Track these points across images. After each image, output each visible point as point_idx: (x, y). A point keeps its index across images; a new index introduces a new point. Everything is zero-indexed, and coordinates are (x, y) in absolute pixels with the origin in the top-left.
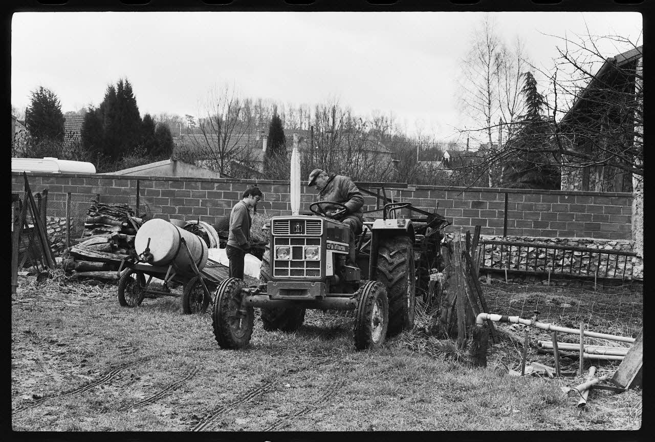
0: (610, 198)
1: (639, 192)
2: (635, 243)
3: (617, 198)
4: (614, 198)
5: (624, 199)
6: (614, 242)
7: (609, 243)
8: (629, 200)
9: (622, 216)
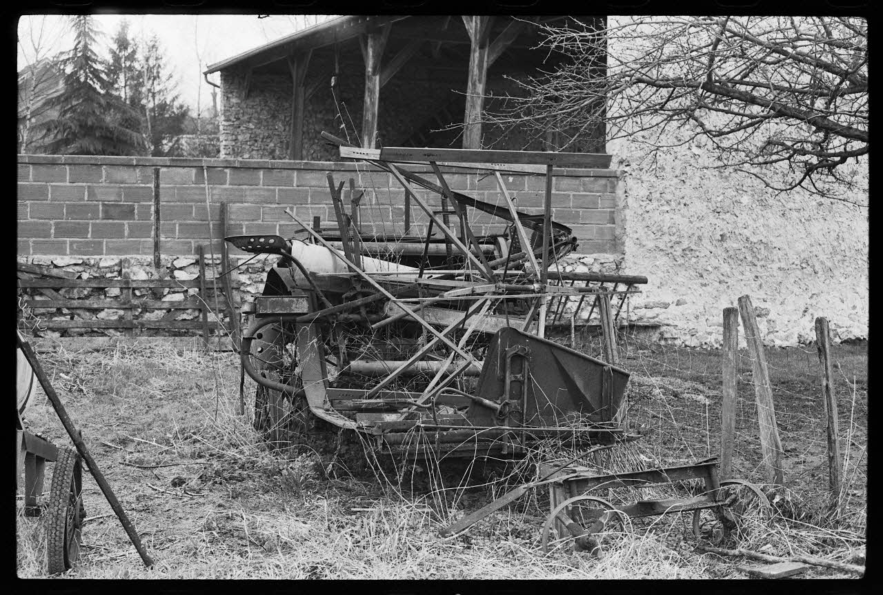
0: (582, 179)
1: (628, 168)
2: (623, 258)
3: (592, 179)
4: (587, 179)
5: (603, 181)
6: (589, 259)
7: (581, 260)
8: (612, 183)
9: (599, 212)
